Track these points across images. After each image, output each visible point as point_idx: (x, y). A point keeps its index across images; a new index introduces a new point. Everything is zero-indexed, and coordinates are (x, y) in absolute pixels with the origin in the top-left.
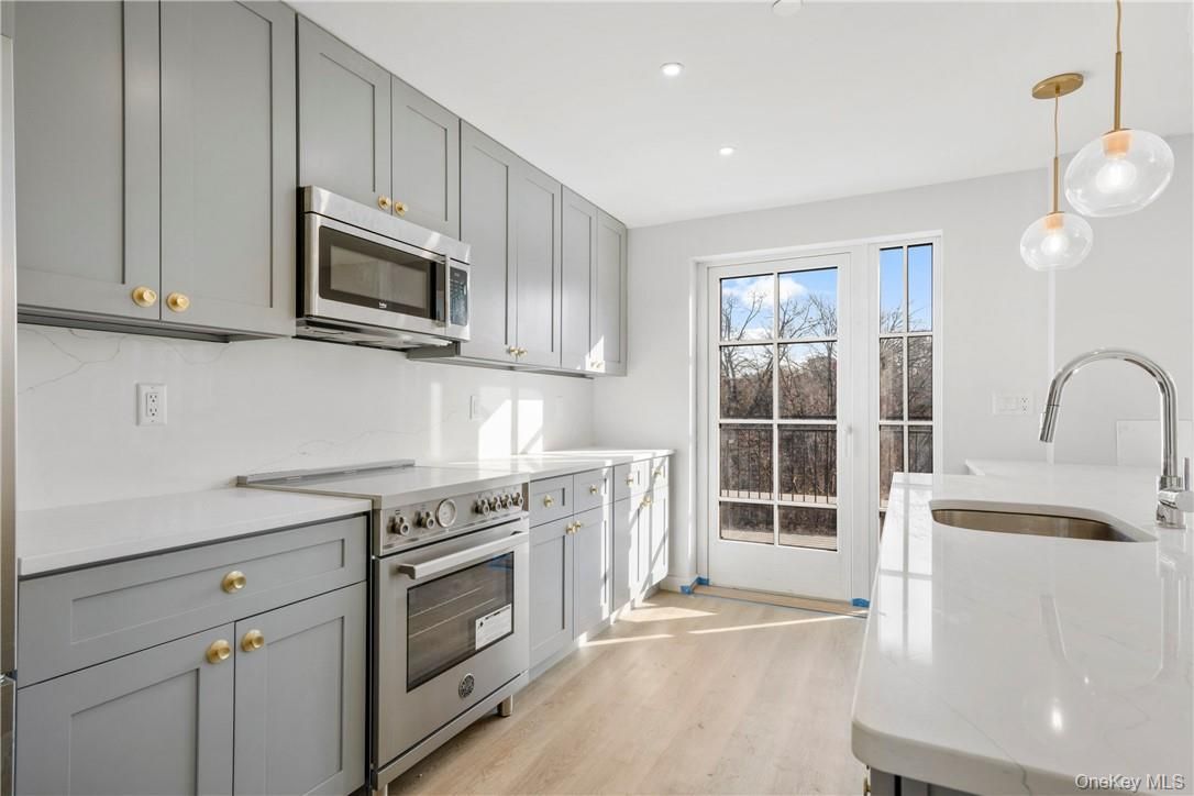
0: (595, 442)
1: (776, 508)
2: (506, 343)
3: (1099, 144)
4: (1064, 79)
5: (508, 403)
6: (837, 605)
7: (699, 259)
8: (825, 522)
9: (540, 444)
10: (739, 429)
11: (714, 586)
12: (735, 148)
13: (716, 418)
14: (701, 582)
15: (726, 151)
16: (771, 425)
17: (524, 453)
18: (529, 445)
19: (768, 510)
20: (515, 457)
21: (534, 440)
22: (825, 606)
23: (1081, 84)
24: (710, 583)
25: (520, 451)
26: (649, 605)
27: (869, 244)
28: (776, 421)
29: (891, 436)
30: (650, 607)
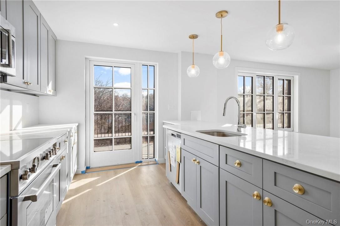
0: (39, 122)
1: (113, 139)
2: (23, 79)
3: (218, 53)
4: (195, 35)
5: (9, 106)
6: (132, 164)
7: (87, 57)
8: (128, 141)
9: (21, 125)
10: (101, 115)
11: (92, 168)
12: (119, 24)
13: (93, 111)
14: (88, 168)
15: (116, 25)
16: (112, 113)
17: (14, 130)
18: (16, 127)
19: (111, 140)
20: (11, 132)
21: (19, 123)
22: (129, 165)
23: (197, 38)
24: (91, 167)
25: (13, 129)
26: (75, 181)
27: (140, 63)
28: (114, 112)
29: (145, 115)
30: (75, 182)
